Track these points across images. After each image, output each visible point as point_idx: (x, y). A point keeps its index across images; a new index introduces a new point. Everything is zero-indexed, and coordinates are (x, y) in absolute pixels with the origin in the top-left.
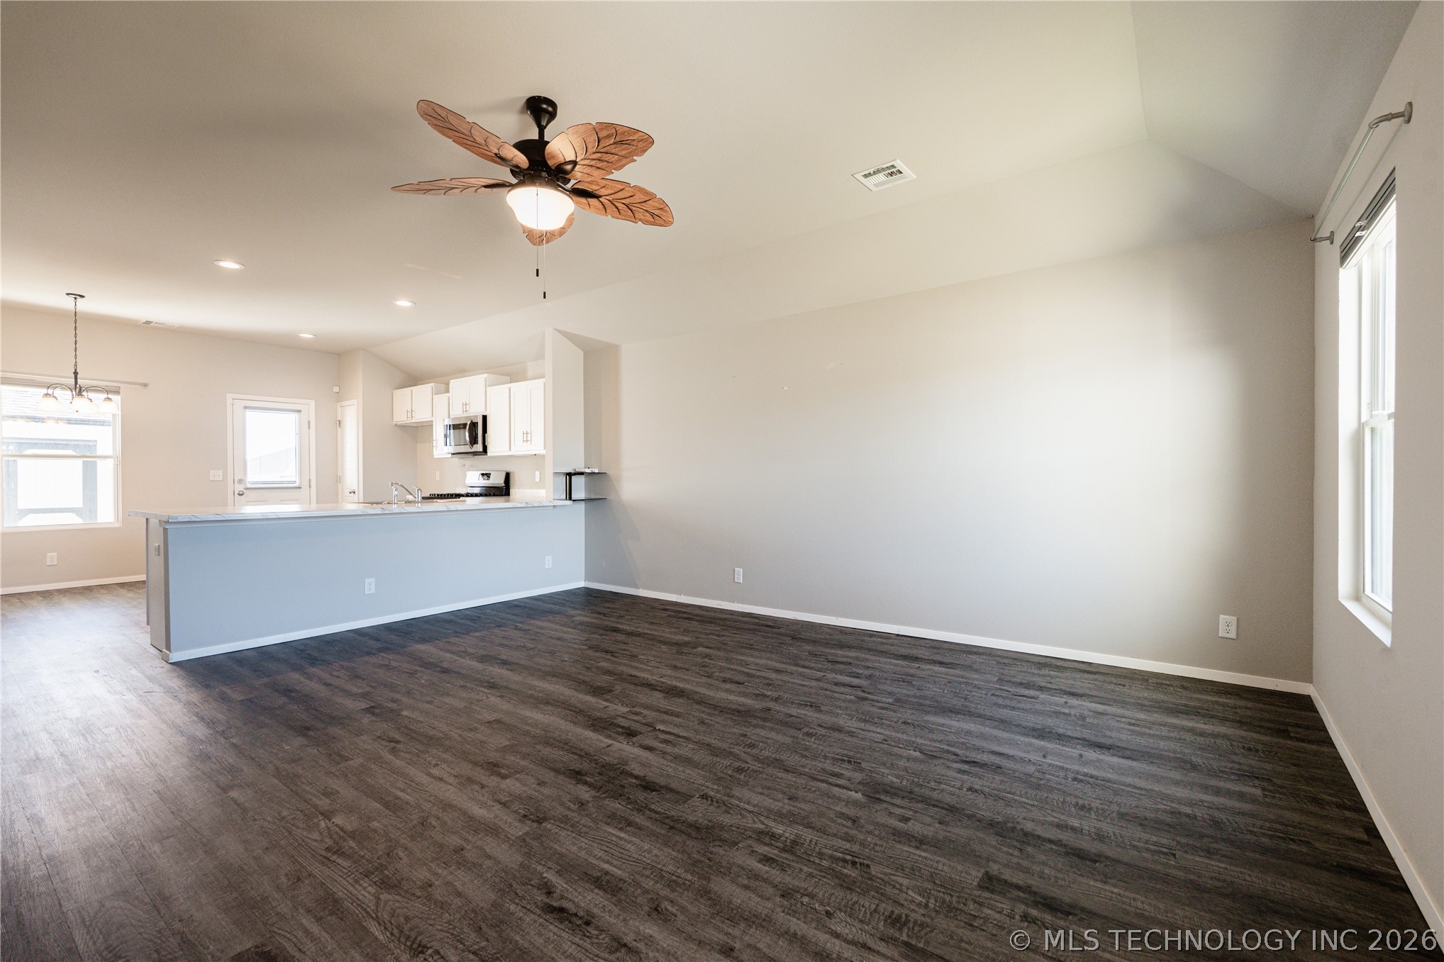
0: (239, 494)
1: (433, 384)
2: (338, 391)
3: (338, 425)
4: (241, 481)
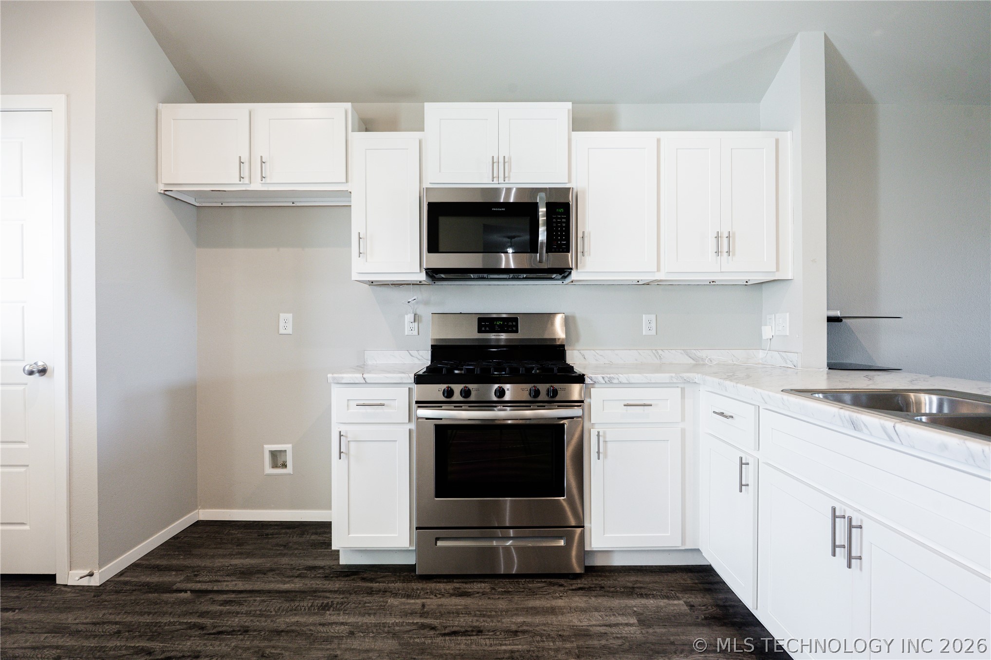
1: (348, 105)
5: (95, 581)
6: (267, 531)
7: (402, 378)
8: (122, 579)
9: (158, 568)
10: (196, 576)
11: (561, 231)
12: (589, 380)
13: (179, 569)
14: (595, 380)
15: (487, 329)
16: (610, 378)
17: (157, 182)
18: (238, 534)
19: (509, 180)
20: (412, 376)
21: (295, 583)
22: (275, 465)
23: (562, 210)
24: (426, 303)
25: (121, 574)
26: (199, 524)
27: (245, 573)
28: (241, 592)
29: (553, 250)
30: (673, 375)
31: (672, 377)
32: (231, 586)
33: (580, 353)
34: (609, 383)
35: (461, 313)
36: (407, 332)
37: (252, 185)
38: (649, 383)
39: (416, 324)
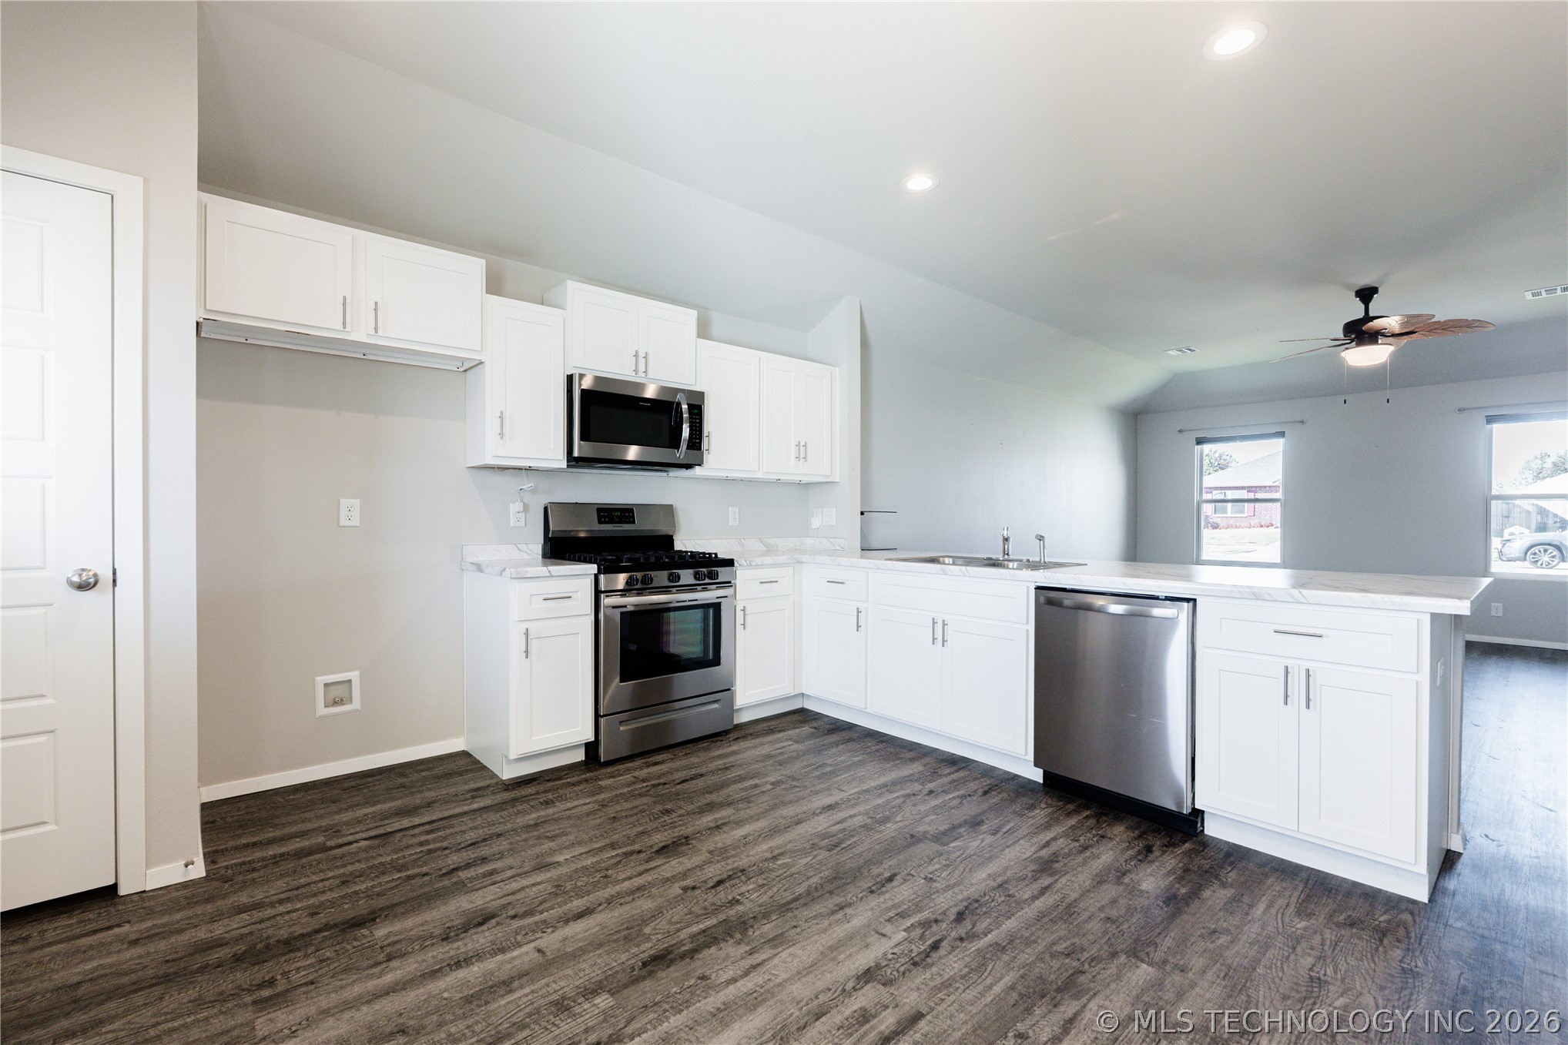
11: (696, 430)
12: (736, 564)
14: (740, 564)
15: (607, 519)
16: (750, 561)
22: (332, 703)
23: (696, 411)
24: (534, 491)
29: (690, 447)
34: (750, 565)
36: (513, 524)
39: (524, 514)
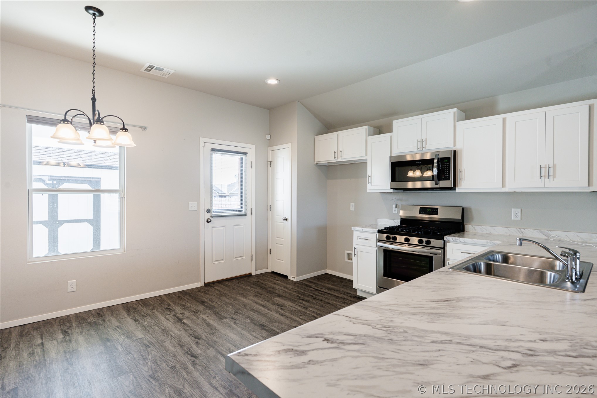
0: (208, 222)
1: (367, 127)
2: (269, 138)
3: (269, 165)
4: (209, 211)
5: (295, 280)
6: (344, 281)
7: (374, 231)
8: (302, 282)
9: (310, 282)
10: (318, 286)
11: (446, 170)
12: (446, 239)
13: (315, 283)
14: (448, 239)
15: (423, 212)
16: (455, 239)
17: (314, 161)
18: (335, 279)
19: (426, 149)
20: (377, 230)
21: (341, 295)
22: (349, 259)
23: (447, 161)
24: (401, 200)
25: (302, 280)
26: (326, 274)
27: (330, 289)
28: (326, 293)
29: (442, 179)
30: (489, 241)
31: (488, 242)
32: (324, 291)
33: (473, 227)
34: (455, 241)
35: (414, 205)
36: (394, 212)
37: (338, 160)
38: (475, 243)
39: (397, 209)
